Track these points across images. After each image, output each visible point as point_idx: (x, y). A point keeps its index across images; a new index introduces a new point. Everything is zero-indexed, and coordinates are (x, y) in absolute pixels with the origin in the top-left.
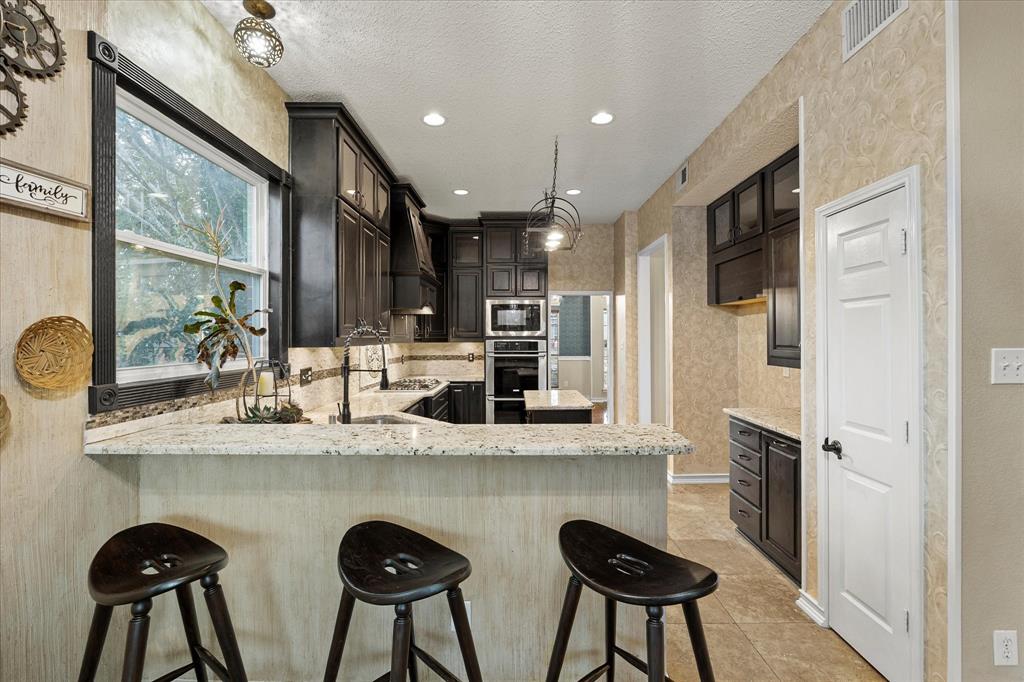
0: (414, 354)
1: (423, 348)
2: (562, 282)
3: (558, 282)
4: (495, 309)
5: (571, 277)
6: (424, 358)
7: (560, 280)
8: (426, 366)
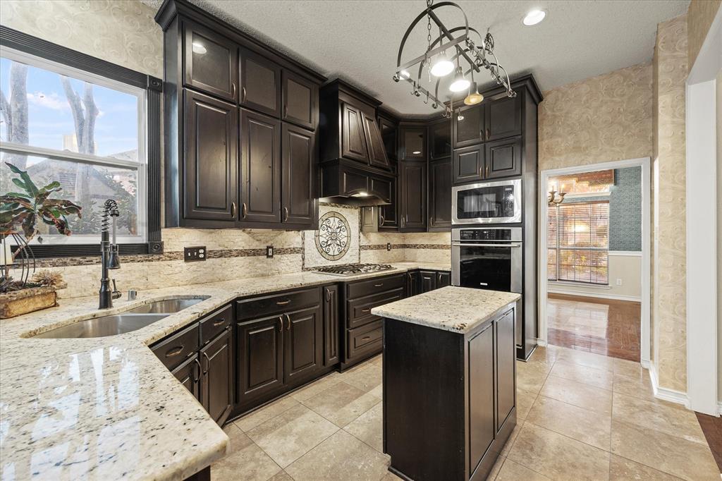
0: (407, 242)
1: (413, 238)
2: (563, 158)
3: (557, 158)
4: (462, 195)
5: (577, 149)
6: (415, 246)
7: (560, 155)
8: (416, 254)
